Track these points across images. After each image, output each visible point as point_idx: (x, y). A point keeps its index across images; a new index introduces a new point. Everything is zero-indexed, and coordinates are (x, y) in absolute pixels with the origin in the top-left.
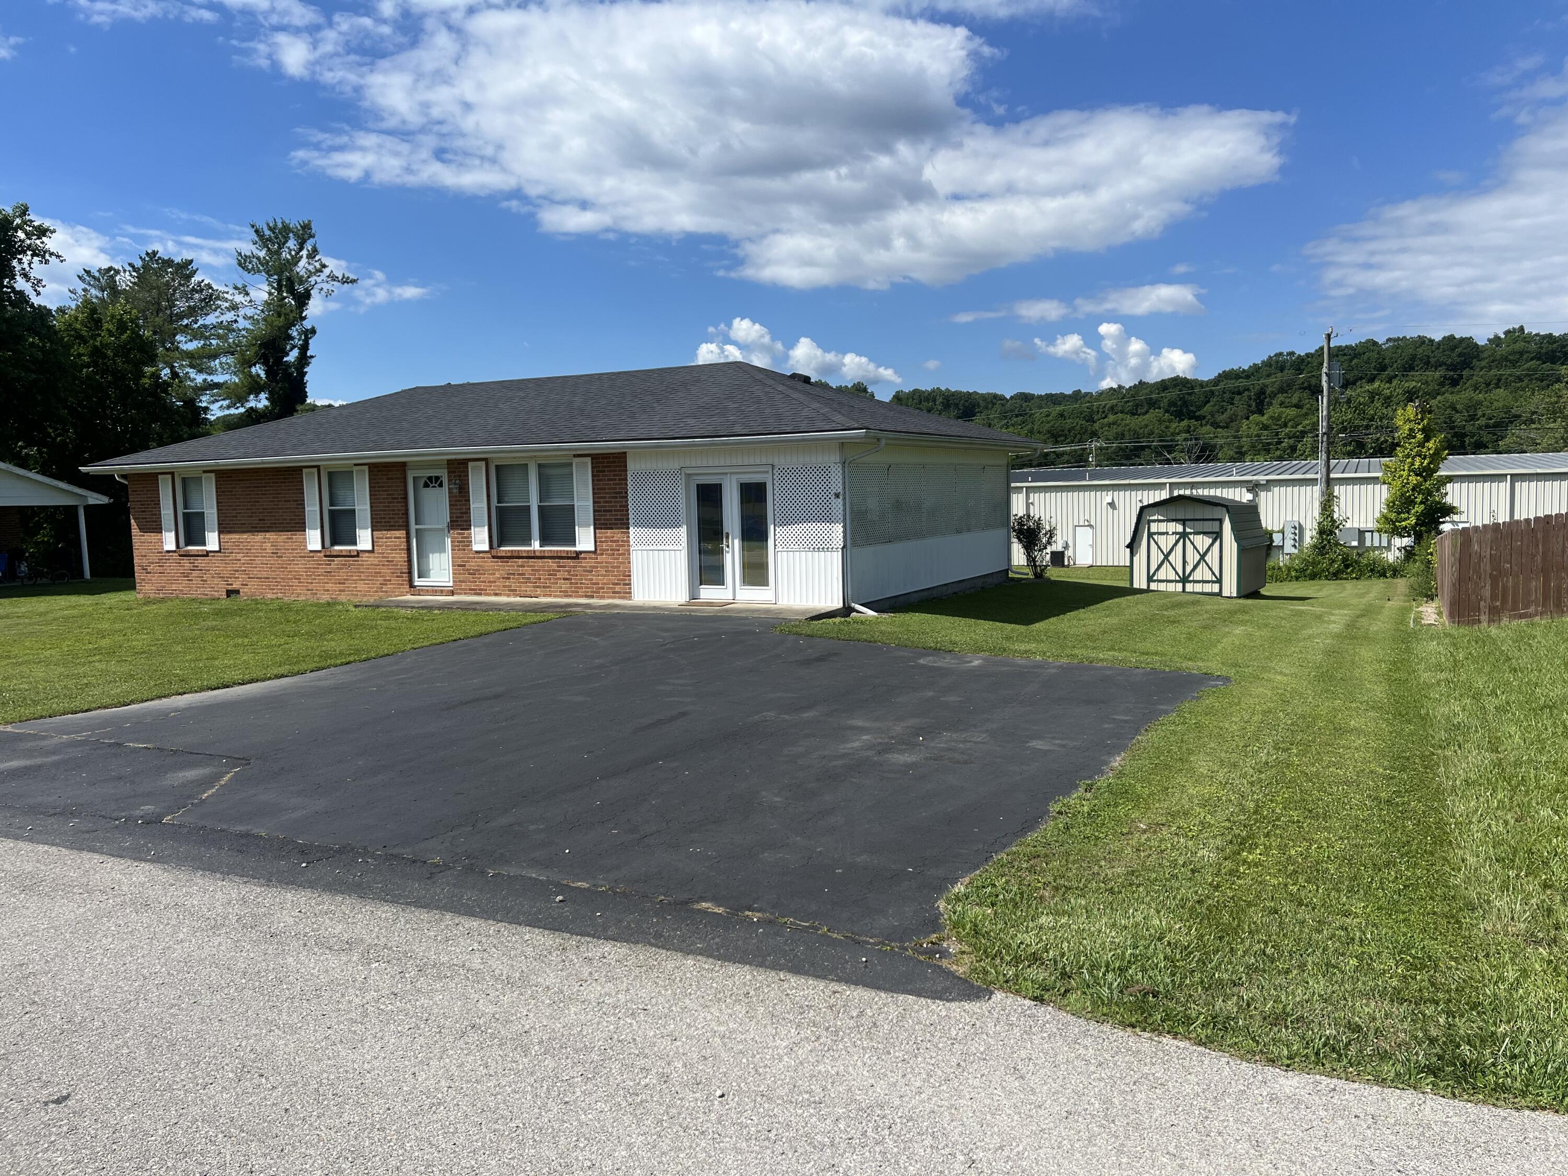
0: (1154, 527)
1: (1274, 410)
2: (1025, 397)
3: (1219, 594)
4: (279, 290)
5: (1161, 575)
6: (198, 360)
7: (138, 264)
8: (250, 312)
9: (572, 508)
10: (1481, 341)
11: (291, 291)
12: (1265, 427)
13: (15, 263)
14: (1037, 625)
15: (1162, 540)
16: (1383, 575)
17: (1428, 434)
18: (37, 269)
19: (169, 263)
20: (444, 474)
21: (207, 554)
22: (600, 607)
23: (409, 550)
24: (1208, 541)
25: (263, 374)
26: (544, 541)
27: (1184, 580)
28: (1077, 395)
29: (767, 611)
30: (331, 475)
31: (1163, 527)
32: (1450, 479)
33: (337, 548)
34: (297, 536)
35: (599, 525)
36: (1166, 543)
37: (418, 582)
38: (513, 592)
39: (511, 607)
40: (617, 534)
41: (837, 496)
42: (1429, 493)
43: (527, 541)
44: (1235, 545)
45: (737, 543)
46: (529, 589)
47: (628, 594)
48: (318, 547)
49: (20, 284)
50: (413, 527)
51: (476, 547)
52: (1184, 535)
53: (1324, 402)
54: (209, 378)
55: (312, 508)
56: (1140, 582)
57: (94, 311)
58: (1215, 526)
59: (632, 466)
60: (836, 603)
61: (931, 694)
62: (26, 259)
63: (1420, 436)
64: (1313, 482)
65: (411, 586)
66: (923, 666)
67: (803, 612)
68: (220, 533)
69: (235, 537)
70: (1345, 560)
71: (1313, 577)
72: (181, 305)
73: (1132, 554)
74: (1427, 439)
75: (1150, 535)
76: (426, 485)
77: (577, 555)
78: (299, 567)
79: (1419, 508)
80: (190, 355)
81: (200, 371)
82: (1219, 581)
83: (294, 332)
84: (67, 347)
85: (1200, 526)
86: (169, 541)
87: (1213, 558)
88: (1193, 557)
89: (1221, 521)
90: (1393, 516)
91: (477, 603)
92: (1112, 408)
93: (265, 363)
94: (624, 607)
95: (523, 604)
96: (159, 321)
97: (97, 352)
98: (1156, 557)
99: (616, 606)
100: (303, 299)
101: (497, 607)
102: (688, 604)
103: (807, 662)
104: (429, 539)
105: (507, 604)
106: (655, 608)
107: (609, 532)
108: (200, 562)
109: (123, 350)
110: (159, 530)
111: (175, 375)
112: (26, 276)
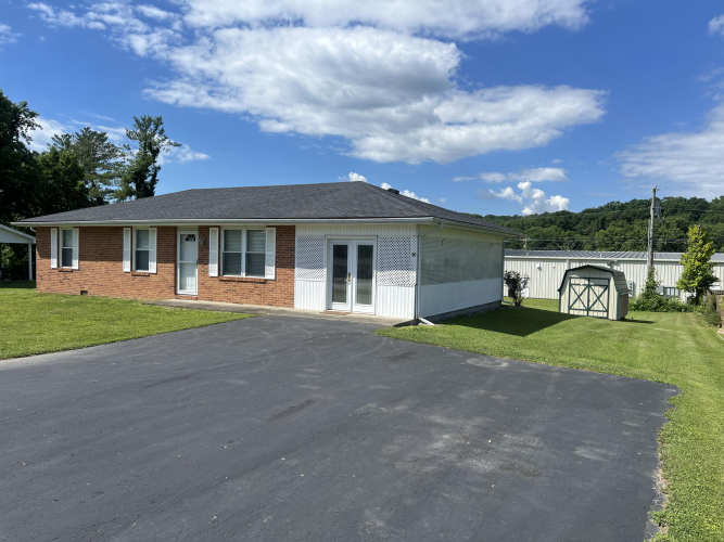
0: (573, 281)
1: (610, 228)
2: (491, 217)
3: (607, 318)
4: (145, 148)
5: (576, 306)
6: (104, 179)
7: (81, 134)
8: (130, 157)
9: (264, 255)
10: (709, 200)
11: (151, 149)
12: (606, 236)
13: (19, 129)
14: (529, 337)
15: (577, 288)
16: (680, 310)
17: (705, 241)
18: (30, 132)
19: (95, 133)
20: (196, 233)
21: (73, 271)
22: (275, 312)
23: (176, 274)
24: (602, 290)
25: (134, 188)
26: (248, 273)
27: (588, 309)
28: (516, 217)
29: (370, 319)
30: (138, 231)
31: (577, 281)
32: (716, 264)
33: (139, 271)
34: (119, 264)
35: (279, 265)
36: (579, 289)
37: (179, 292)
38: (229, 300)
39: (226, 309)
40: (288, 271)
41: (414, 255)
42: (705, 270)
43: (239, 272)
44: (616, 293)
45: (354, 280)
46: (238, 299)
47: (292, 305)
48: (129, 270)
49: (21, 139)
50: (179, 262)
51: (211, 275)
52: (589, 286)
53: (651, 222)
54: (109, 188)
55: (127, 249)
56: (564, 310)
57: (56, 153)
58: (606, 282)
59: (298, 233)
60: (411, 317)
61: (483, 392)
62: (24, 128)
63: (701, 242)
64: (645, 262)
65: (176, 294)
66: (471, 366)
67: (391, 321)
68: (80, 260)
69: (87, 263)
70: (659, 302)
71: (643, 309)
72: (99, 154)
73: (561, 295)
74: (704, 243)
75: (571, 285)
76: (187, 240)
77: (265, 282)
78: (118, 280)
79: (700, 278)
80: (100, 176)
81: (105, 184)
82: (607, 311)
83: (150, 168)
84: (41, 169)
85: (597, 282)
86: (54, 263)
87: (604, 299)
88: (593, 298)
89: (609, 280)
90: (686, 281)
91: (208, 306)
92: (533, 224)
93: (136, 182)
94: (289, 312)
95: (233, 308)
96: (87, 160)
97: (56, 173)
98: (573, 297)
99: (285, 311)
100: (155, 153)
101: (218, 309)
102: (325, 312)
103: (395, 359)
104: (186, 268)
105: (225, 307)
106: (306, 314)
107: (284, 270)
108: (68, 275)
109: (68, 172)
110: (49, 257)
111: (94, 185)
112: (24, 135)
